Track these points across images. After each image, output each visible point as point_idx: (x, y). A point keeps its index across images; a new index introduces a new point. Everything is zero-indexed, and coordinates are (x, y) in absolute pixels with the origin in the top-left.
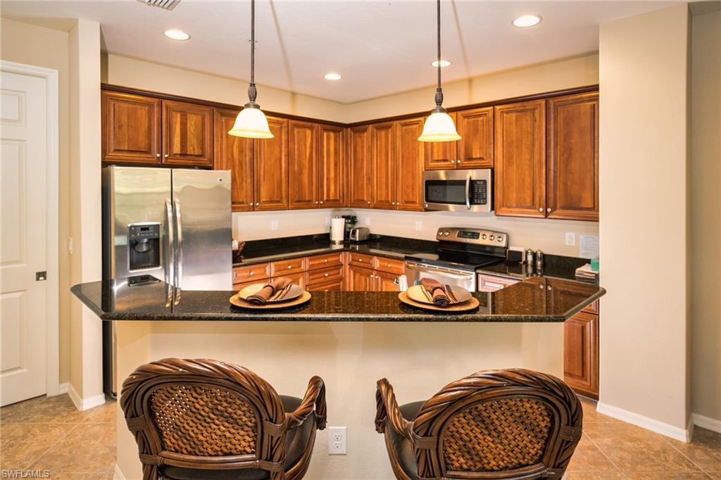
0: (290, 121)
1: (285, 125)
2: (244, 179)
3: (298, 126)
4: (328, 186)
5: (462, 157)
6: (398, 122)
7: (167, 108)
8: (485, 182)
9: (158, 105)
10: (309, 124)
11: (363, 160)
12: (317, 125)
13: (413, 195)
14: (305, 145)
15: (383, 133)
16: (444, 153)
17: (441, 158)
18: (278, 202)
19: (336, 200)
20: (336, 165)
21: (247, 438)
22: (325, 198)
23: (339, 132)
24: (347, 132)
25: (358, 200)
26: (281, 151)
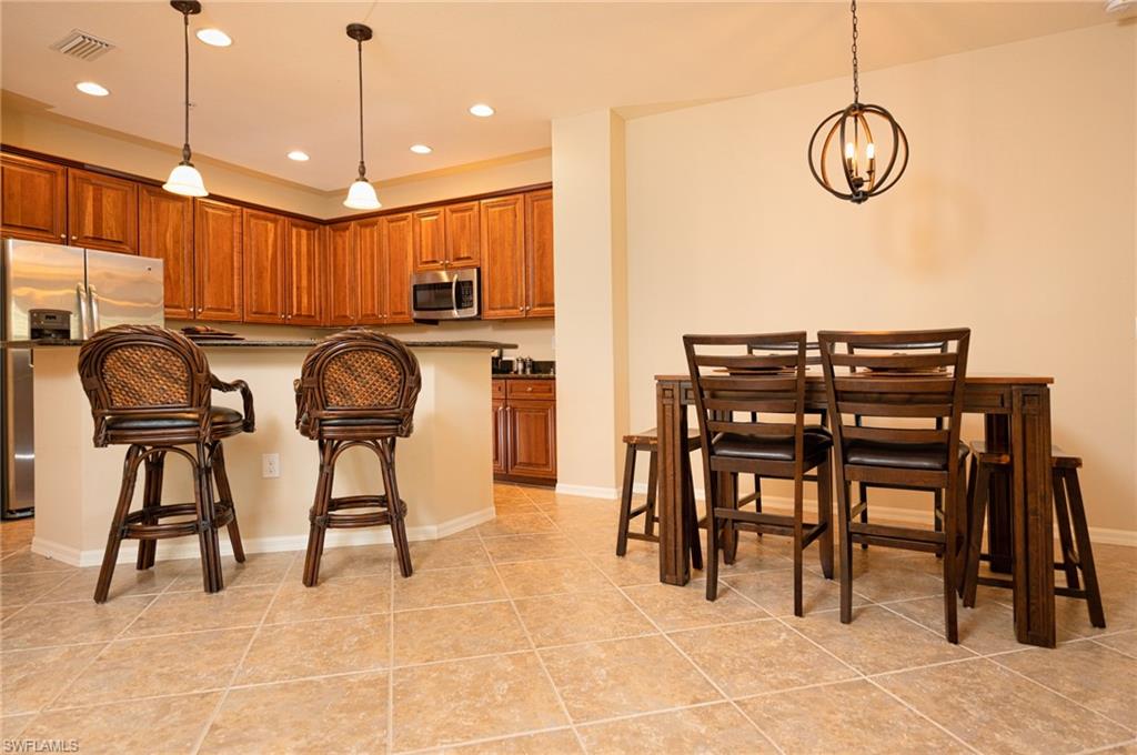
0: (245, 210)
1: (238, 214)
2: (181, 277)
3: (257, 217)
4: (299, 296)
5: (451, 258)
6: (383, 218)
7: (75, 178)
8: (471, 283)
9: (63, 174)
10: (272, 216)
11: (344, 265)
12: (282, 218)
13: (401, 303)
14: (266, 241)
15: (368, 230)
16: (433, 254)
17: (430, 259)
18: (228, 310)
19: (309, 316)
20: (309, 271)
21: (181, 392)
22: (295, 312)
23: (314, 229)
24: (325, 230)
25: (338, 316)
26: (232, 248)
